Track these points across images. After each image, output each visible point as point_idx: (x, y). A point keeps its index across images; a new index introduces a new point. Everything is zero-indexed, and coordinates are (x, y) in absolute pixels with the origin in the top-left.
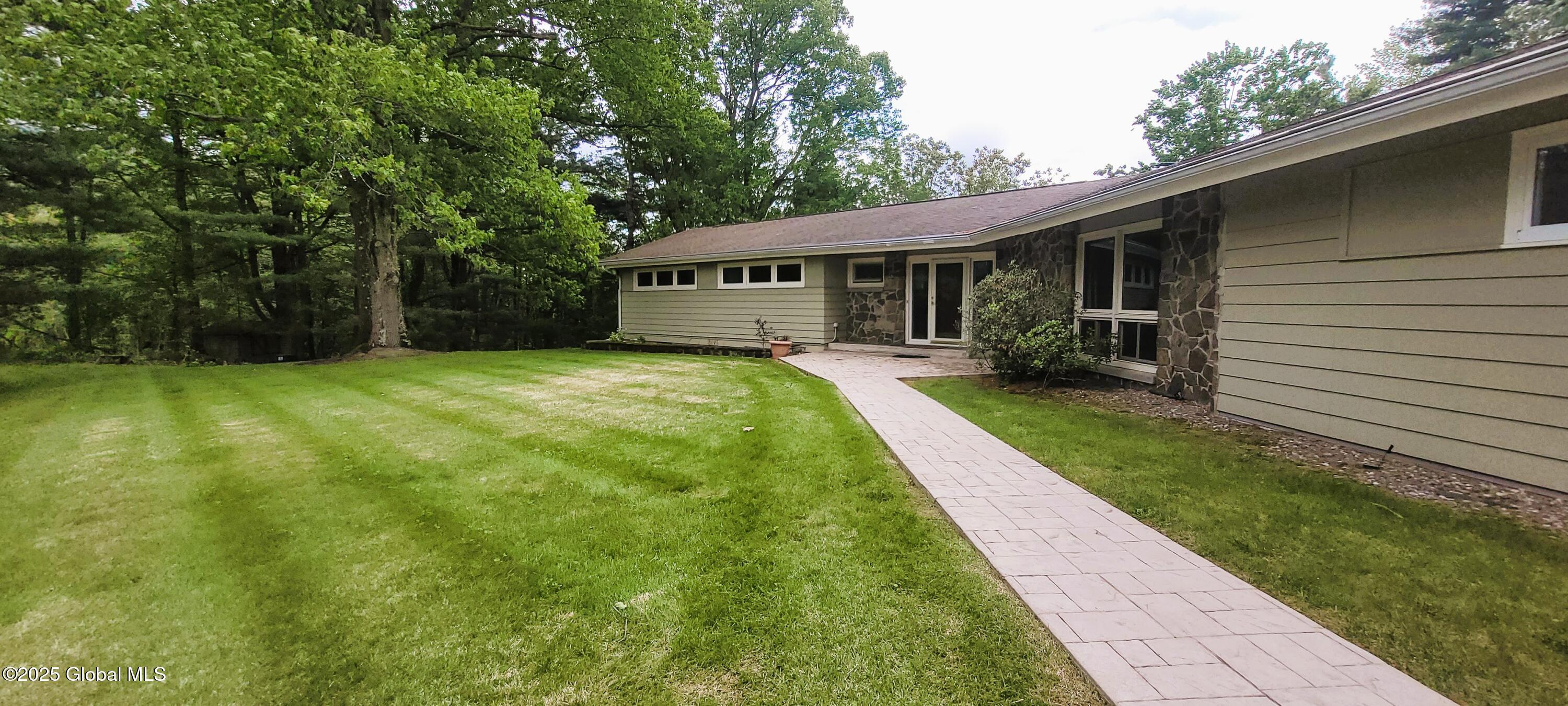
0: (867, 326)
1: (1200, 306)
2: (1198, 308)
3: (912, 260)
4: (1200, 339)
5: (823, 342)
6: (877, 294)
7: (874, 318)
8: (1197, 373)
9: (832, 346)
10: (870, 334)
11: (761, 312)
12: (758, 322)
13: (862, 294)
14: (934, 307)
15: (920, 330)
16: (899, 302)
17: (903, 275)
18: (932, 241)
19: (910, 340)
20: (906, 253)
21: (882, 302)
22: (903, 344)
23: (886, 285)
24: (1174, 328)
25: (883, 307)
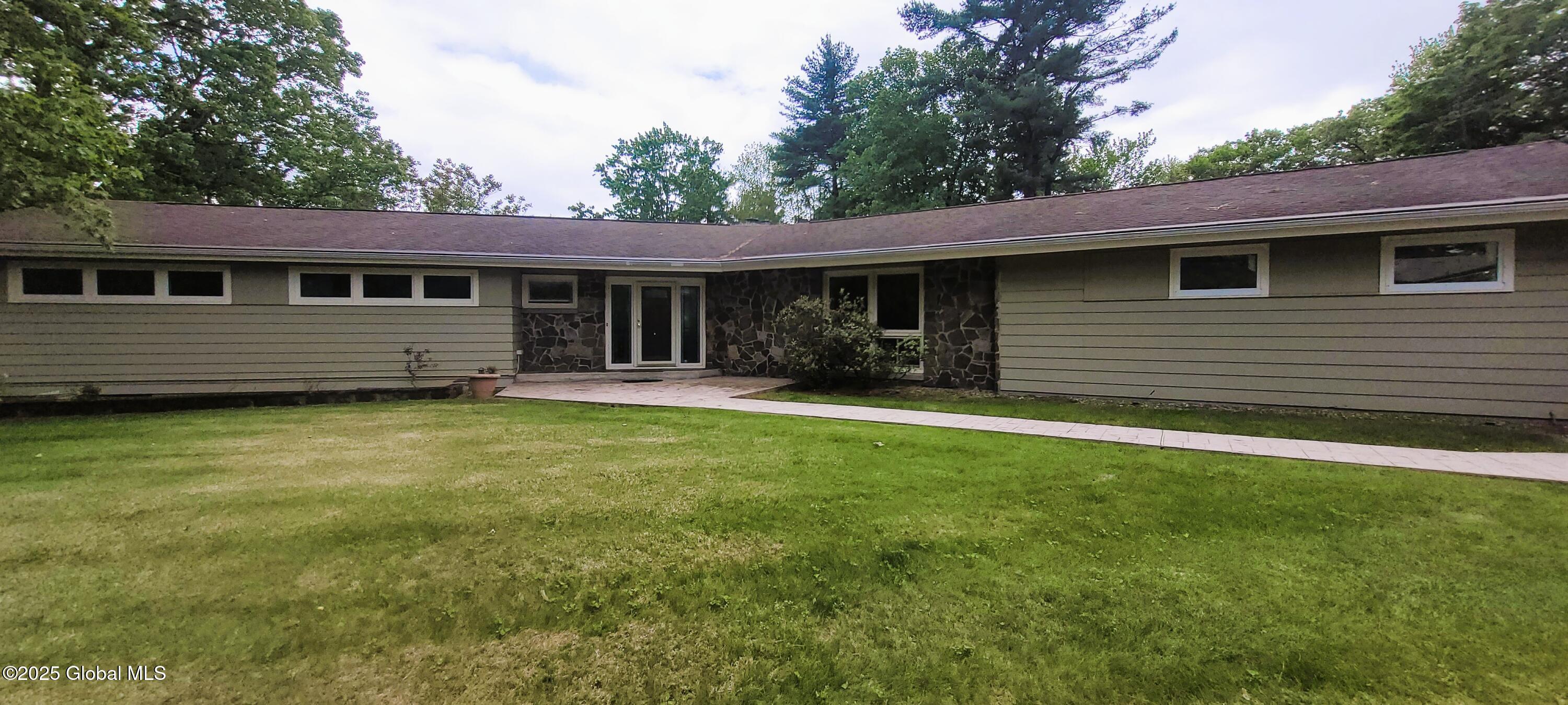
0: (554, 352)
1: (964, 326)
2: (962, 328)
3: (611, 281)
4: (964, 347)
5: (512, 373)
6: (568, 316)
7: (564, 343)
8: (962, 371)
9: (522, 377)
10: (557, 361)
11: (412, 338)
12: (408, 352)
13: (547, 316)
14: (640, 330)
15: (622, 354)
16: (597, 326)
17: (603, 296)
18: (681, 264)
19: (609, 365)
20: (605, 273)
21: (575, 325)
22: (603, 369)
23: (580, 306)
24: (940, 342)
25: (577, 331)
